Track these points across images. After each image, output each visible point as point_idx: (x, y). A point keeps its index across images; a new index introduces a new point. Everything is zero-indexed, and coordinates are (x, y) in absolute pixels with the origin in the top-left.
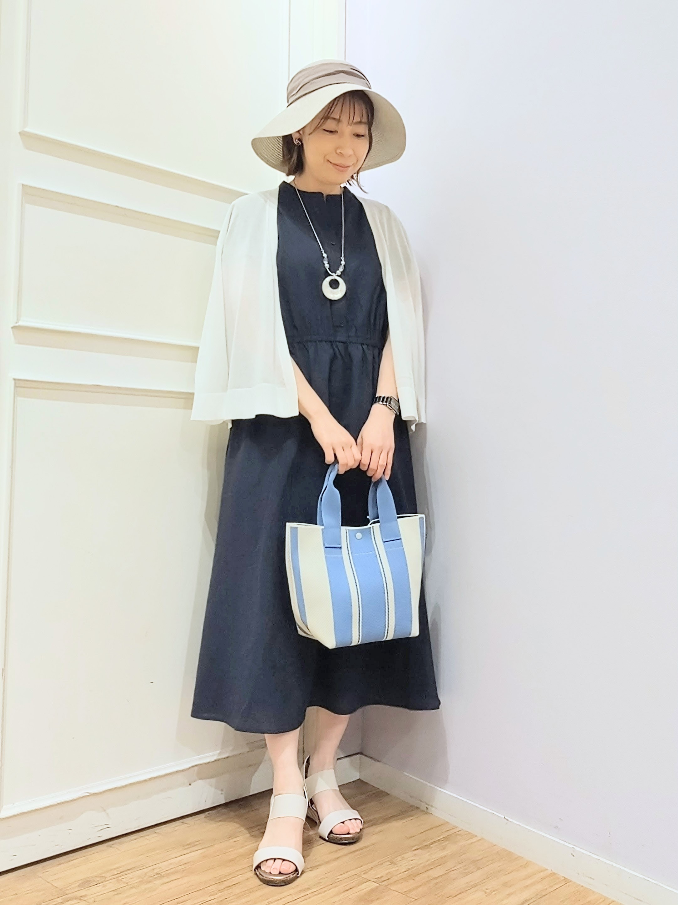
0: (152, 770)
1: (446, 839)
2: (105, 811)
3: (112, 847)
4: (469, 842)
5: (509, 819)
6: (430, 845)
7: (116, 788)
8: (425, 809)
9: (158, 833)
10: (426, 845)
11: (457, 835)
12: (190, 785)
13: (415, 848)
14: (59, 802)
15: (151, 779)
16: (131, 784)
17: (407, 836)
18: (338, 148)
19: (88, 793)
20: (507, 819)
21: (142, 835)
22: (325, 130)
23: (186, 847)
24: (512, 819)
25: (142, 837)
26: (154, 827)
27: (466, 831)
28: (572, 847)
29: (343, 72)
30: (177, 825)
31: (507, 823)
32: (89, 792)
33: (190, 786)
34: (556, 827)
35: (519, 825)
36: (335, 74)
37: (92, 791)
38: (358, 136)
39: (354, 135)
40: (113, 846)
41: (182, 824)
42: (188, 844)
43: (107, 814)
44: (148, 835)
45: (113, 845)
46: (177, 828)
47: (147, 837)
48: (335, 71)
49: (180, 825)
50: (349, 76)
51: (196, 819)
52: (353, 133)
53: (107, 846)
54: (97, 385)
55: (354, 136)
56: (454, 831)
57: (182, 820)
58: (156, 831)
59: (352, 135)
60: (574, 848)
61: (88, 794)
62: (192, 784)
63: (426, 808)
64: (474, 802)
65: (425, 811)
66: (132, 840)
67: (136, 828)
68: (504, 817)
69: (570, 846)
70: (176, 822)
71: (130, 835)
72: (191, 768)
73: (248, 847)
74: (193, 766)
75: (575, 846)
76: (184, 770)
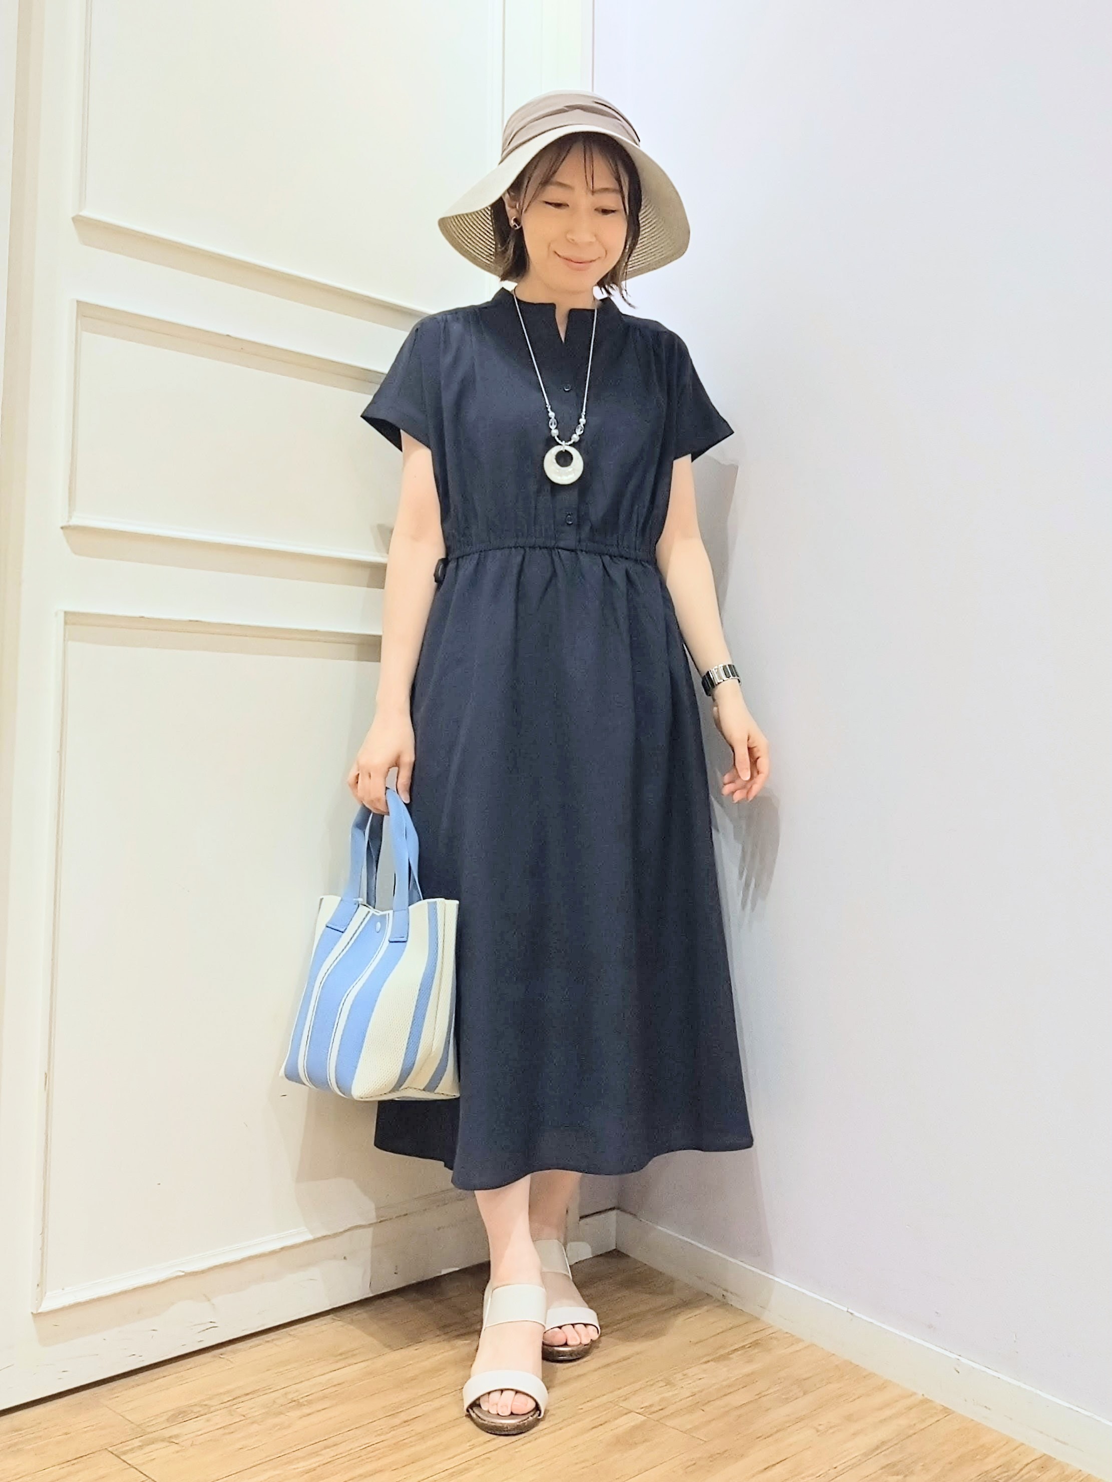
0: (284, 1235)
1: (755, 1344)
2: (209, 1300)
3: (222, 1358)
4: (790, 1350)
5: (856, 1314)
6: (729, 1354)
7: (227, 1264)
8: (720, 1298)
9: (294, 1336)
10: (722, 1355)
11: (771, 1339)
12: (345, 1258)
13: (705, 1359)
14: (136, 1286)
15: (282, 1249)
16: (251, 1258)
17: (692, 1341)
18: (567, 232)
19: (183, 1272)
20: (852, 1314)
21: (268, 1339)
22: (547, 203)
23: (338, 1359)
24: (860, 1313)
25: (268, 1342)
26: (291, 1326)
27: (787, 1333)
28: (956, 1358)
29: (578, 108)
30: (324, 1323)
31: (851, 1320)
32: (182, 1270)
33: (345, 1261)
34: (930, 1326)
35: (871, 1323)
36: (566, 111)
37: (189, 1269)
38: (605, 212)
39: (596, 210)
41: (331, 1321)
42: (341, 1354)
43: (213, 1305)
44: (277, 1339)
45: (221, 1355)
46: (323, 1328)
47: (277, 1342)
48: (567, 107)
49: (328, 1323)
50: (587, 113)
51: (354, 1314)
52: (595, 208)
53: (215, 1356)
54: (197, 621)
55: (597, 213)
56: (767, 1332)
57: (332, 1316)
58: (292, 1333)
59: (593, 210)
60: (958, 1359)
61: (183, 1274)
62: (348, 1258)
63: (723, 1295)
64: (800, 1287)
65: (719, 1301)
66: (251, 1347)
67: (258, 1327)
68: (845, 1309)
69: (951, 1356)
70: (316, 1320)
71: (249, 1339)
72: (345, 1231)
73: (438, 1358)
74: (350, 1229)
75: (960, 1356)
76: (334, 1236)
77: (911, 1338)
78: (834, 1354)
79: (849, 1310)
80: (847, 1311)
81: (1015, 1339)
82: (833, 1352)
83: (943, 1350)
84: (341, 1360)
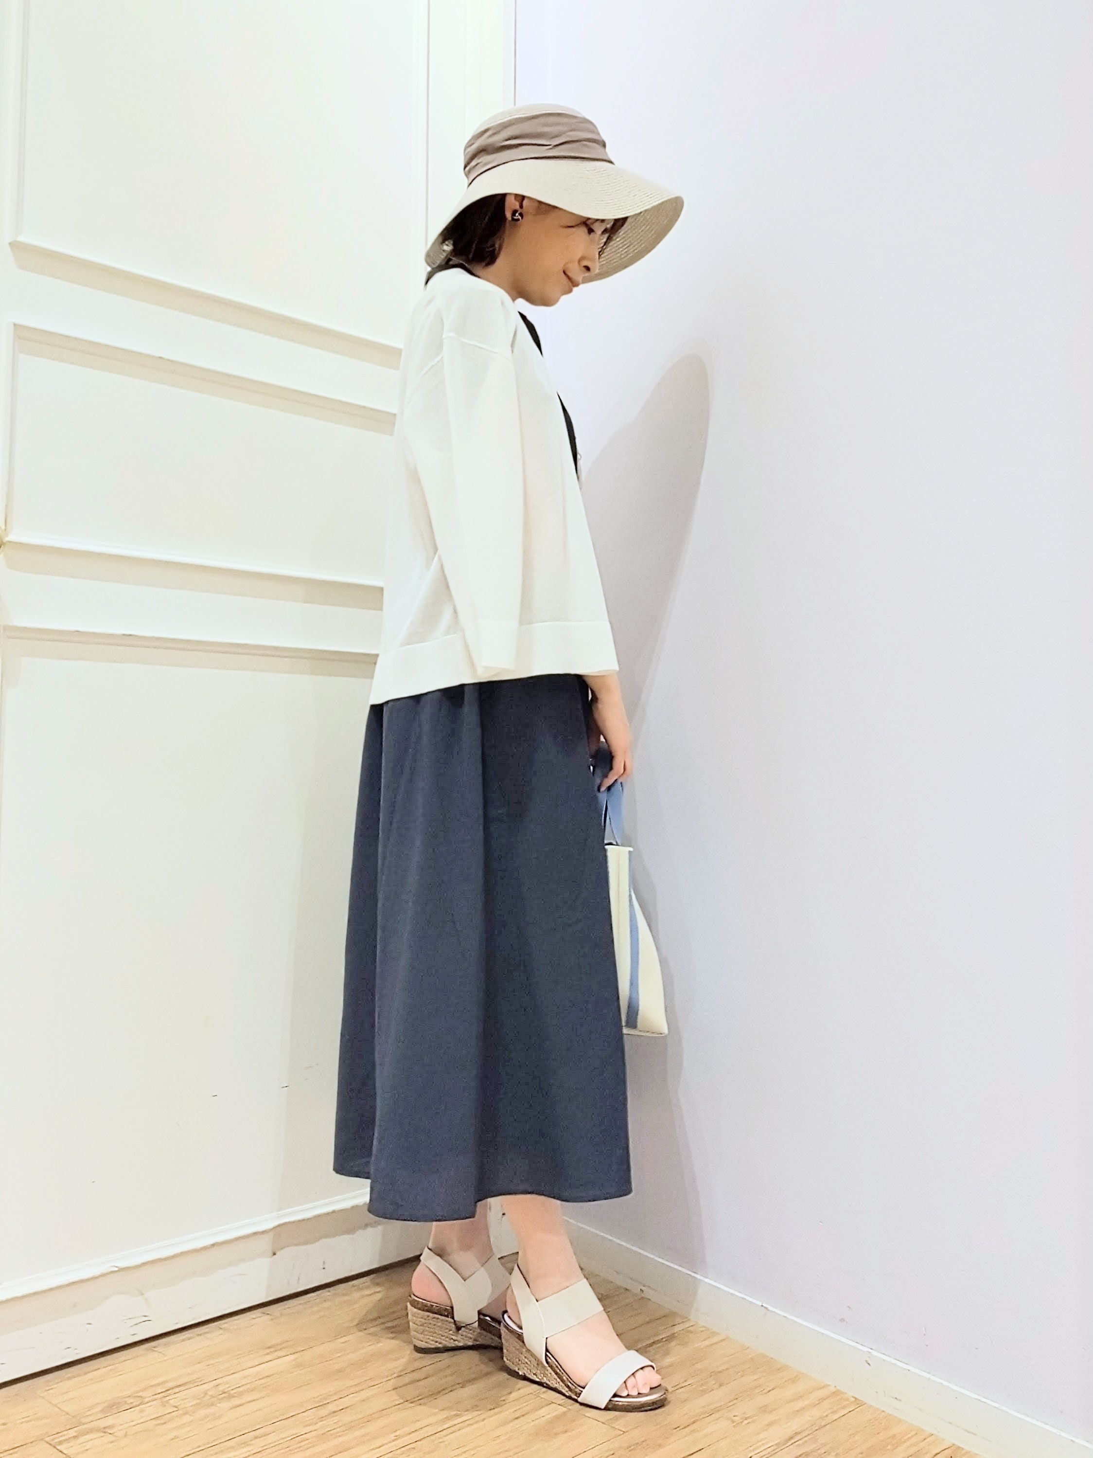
1: (672, 1337)
2: (142, 1294)
4: (707, 1342)
5: (770, 1308)
7: (160, 1260)
9: (225, 1329)
12: (275, 1254)
14: (71, 1281)
15: (213, 1245)
16: (182, 1254)
19: (117, 1267)
20: (766, 1308)
21: (202, 1332)
23: (268, 1351)
24: (774, 1307)
25: (199, 1335)
28: (867, 1352)
30: (254, 1317)
31: (765, 1314)
32: (117, 1265)
33: (275, 1257)
34: (842, 1320)
35: (784, 1317)
37: (122, 1265)
40: (154, 1349)
41: (263, 1314)
42: (270, 1347)
43: (146, 1299)
45: (154, 1347)
46: (254, 1322)
47: (208, 1335)
49: (260, 1317)
53: (147, 1349)
57: (262, 1310)
60: (870, 1352)
61: (117, 1269)
62: (278, 1253)
63: (641, 1290)
65: (638, 1295)
66: (183, 1340)
68: (761, 1304)
69: (863, 1349)
70: (255, 1311)
71: (181, 1332)
72: (274, 1228)
73: (364, 1351)
74: (279, 1226)
75: (871, 1349)
76: (263, 1232)
77: (825, 1332)
78: (748, 1348)
79: (763, 1305)
81: (925, 1333)
82: (748, 1346)
83: (856, 1344)
84: (271, 1352)
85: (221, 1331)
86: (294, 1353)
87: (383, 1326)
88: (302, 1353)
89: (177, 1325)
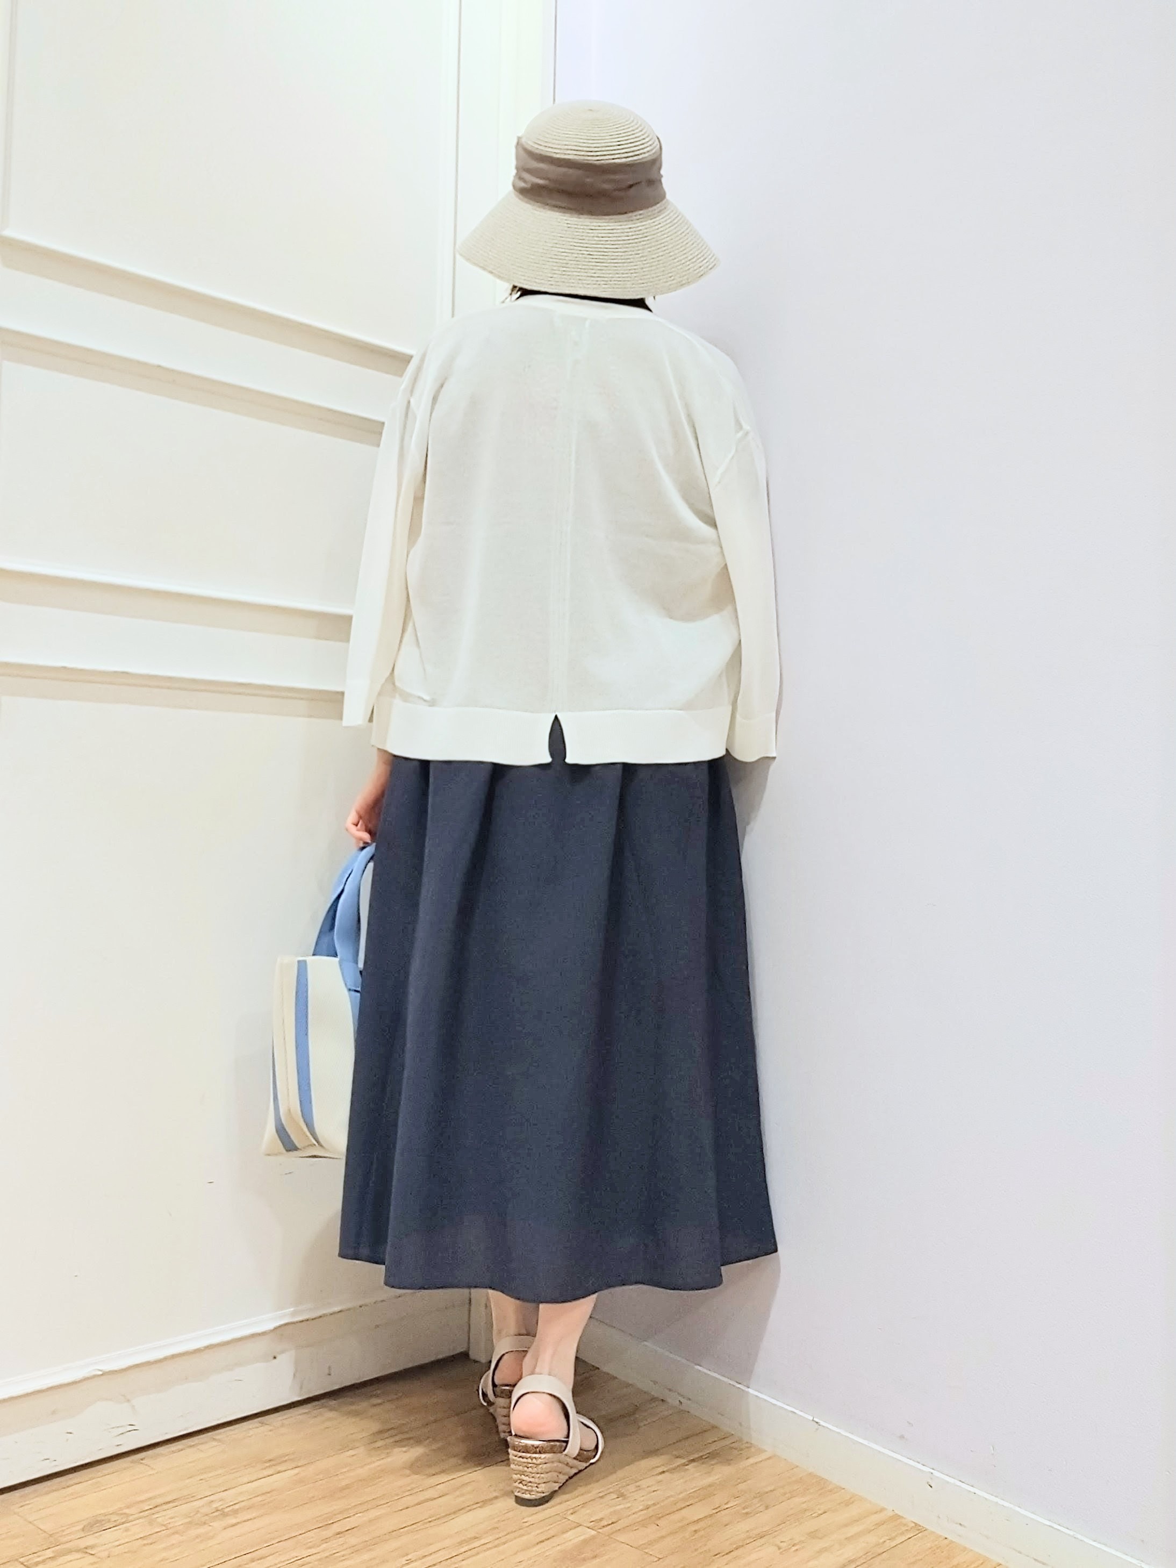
1: (714, 1455)
2: (128, 1401)
3: (141, 1463)
4: (751, 1461)
5: (822, 1423)
7: (148, 1364)
9: (219, 1441)
10: (678, 1466)
11: (732, 1449)
12: (275, 1358)
13: (660, 1470)
14: (50, 1385)
15: (207, 1348)
16: (173, 1357)
17: (646, 1450)
19: (101, 1371)
20: (817, 1423)
21: (190, 1444)
23: (268, 1465)
24: (826, 1422)
27: (747, 1443)
30: (251, 1427)
31: (817, 1429)
32: (99, 1368)
33: (275, 1361)
34: (902, 1437)
35: (839, 1433)
37: (107, 1368)
40: (141, 1461)
41: (260, 1425)
42: (271, 1460)
43: (133, 1406)
44: (200, 1444)
45: (142, 1460)
46: (251, 1432)
47: (200, 1447)
49: (257, 1428)
51: (285, 1417)
53: (132, 1462)
56: (727, 1442)
57: (260, 1419)
58: (218, 1437)
60: (931, 1473)
61: (101, 1373)
62: (279, 1357)
63: (679, 1401)
65: (676, 1408)
66: (174, 1452)
67: (180, 1431)
68: (811, 1418)
69: (924, 1470)
70: (251, 1422)
71: (171, 1444)
72: (276, 1329)
73: (373, 1466)
74: (280, 1326)
75: (933, 1469)
76: (264, 1334)
77: (882, 1450)
78: (797, 1467)
79: (815, 1419)
80: (813, 1420)
81: (992, 1452)
82: (797, 1464)
83: (916, 1463)
84: (269, 1467)
85: (214, 1443)
86: (292, 1469)
87: (392, 1440)
88: (303, 1468)
89: (166, 1435)
